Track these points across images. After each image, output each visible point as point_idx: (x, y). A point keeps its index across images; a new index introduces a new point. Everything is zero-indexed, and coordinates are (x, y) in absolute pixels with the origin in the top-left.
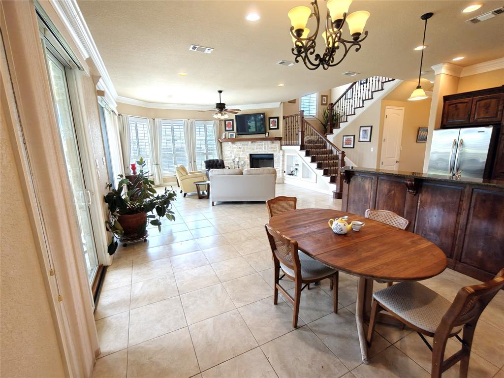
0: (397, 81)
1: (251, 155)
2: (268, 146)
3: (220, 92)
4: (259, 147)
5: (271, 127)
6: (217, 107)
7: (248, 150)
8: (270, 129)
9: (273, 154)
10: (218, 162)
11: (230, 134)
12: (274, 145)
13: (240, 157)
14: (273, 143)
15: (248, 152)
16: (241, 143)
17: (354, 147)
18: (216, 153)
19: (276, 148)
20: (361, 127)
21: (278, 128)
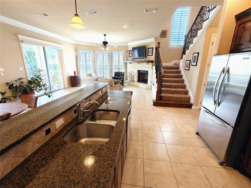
0: (217, 7)
1: (139, 71)
2: (146, 66)
3: (105, 35)
4: (141, 66)
5: (149, 54)
6: (103, 44)
7: (137, 68)
8: (148, 55)
9: (148, 71)
10: (121, 73)
11: (129, 58)
12: (149, 65)
13: (133, 71)
14: (148, 64)
15: (137, 69)
16: (134, 64)
17: (189, 70)
18: (123, 69)
19: (150, 67)
20: (194, 53)
21: (152, 55)
